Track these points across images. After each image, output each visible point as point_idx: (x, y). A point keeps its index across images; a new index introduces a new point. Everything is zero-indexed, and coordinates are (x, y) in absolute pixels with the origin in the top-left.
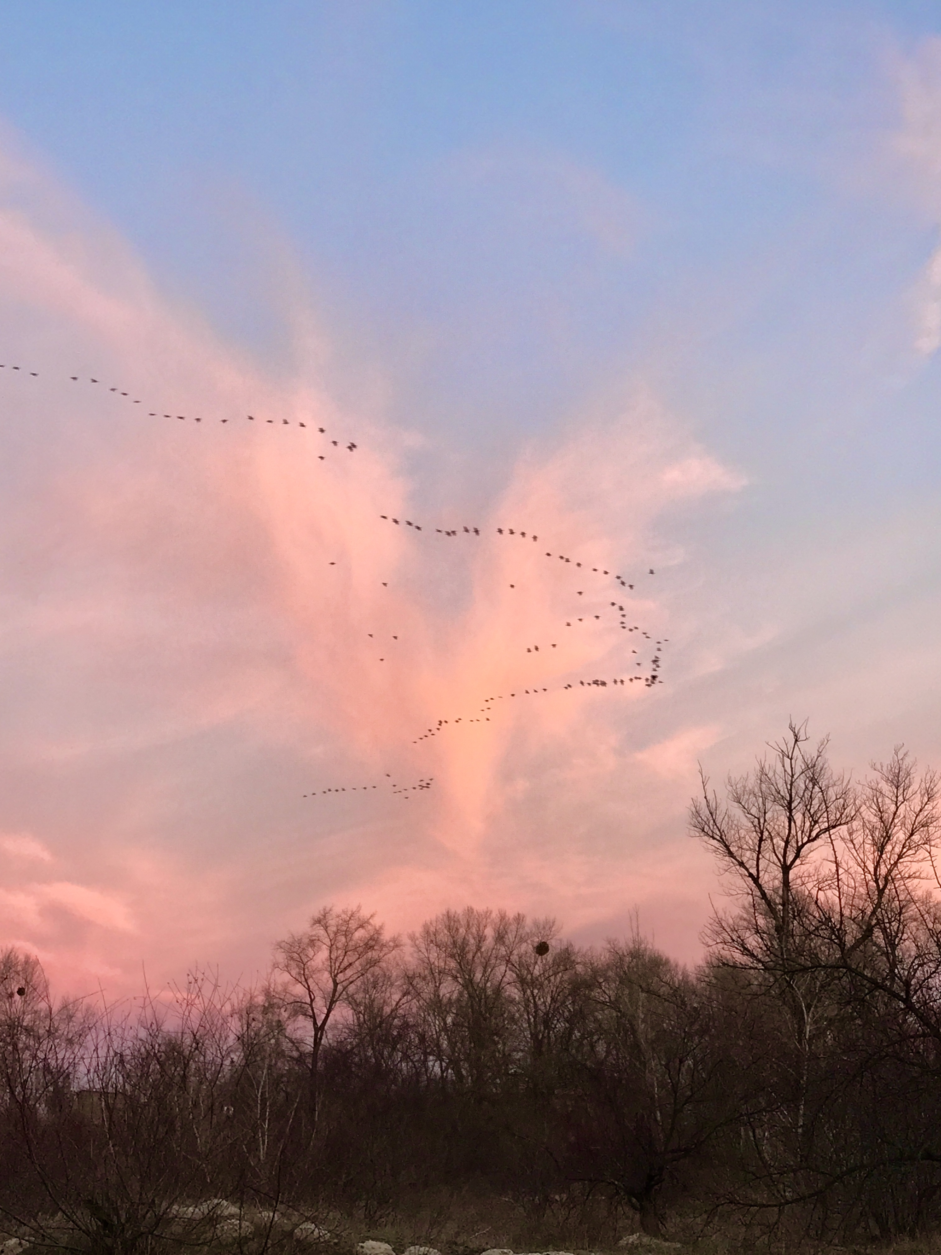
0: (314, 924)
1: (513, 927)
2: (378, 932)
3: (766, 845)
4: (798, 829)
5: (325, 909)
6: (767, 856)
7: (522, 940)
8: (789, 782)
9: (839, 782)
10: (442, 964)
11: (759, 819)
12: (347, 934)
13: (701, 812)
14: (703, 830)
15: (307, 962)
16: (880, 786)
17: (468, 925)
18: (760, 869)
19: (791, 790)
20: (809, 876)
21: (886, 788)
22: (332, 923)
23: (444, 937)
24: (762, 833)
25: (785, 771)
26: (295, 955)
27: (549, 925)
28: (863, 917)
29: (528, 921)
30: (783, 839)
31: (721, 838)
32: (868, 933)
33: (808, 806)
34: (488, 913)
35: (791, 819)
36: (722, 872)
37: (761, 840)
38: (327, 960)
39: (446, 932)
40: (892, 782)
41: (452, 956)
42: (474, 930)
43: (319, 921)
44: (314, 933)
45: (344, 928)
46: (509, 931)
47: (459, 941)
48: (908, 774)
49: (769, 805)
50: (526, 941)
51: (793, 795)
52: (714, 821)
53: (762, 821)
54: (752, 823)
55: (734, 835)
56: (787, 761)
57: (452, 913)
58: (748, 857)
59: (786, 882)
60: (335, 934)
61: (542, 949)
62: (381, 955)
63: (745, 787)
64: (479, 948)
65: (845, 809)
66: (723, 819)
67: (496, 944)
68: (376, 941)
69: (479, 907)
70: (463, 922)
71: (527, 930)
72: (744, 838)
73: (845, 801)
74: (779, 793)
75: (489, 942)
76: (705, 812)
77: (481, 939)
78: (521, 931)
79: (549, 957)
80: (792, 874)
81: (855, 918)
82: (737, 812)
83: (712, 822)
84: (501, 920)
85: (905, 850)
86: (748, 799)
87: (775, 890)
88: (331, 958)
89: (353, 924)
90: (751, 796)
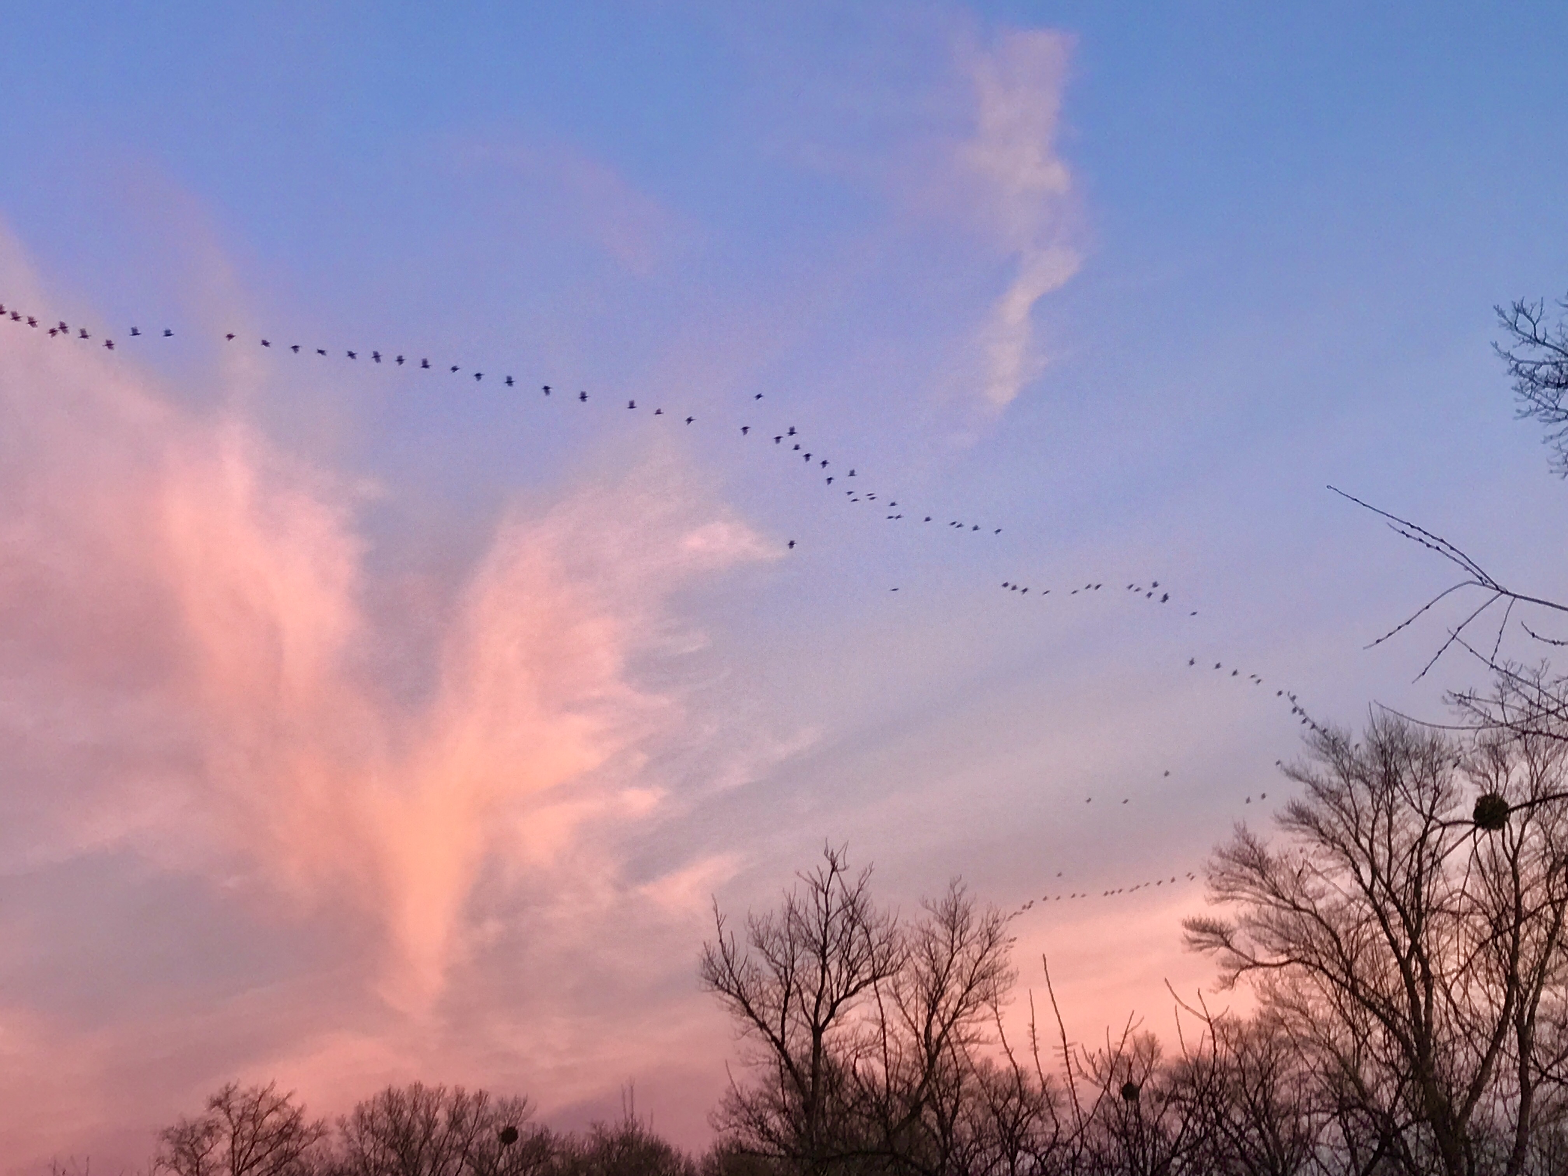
0: (214, 1106)
1: (473, 1109)
2: (296, 1116)
3: (794, 1000)
4: (833, 982)
5: (227, 1088)
6: (795, 1015)
7: (484, 1125)
8: (823, 922)
9: (883, 923)
10: (380, 1158)
11: (786, 969)
12: (255, 1119)
13: (714, 960)
14: (717, 982)
15: (203, 1155)
16: (932, 928)
17: (415, 1106)
18: (786, 1030)
19: (826, 930)
20: (845, 1040)
21: (941, 931)
22: (236, 1104)
23: (383, 1122)
24: (789, 985)
25: (819, 908)
26: (187, 1148)
27: (519, 1105)
28: (909, 1091)
29: (492, 1101)
30: (814, 994)
31: (739, 991)
32: (917, 1109)
33: (845, 950)
34: (440, 1092)
35: (824, 968)
36: (739, 1035)
37: (787, 995)
38: (228, 1152)
39: (385, 1114)
40: (947, 922)
41: (393, 1146)
42: (422, 1113)
43: (218, 1103)
44: (211, 1118)
45: (252, 1112)
46: (467, 1113)
47: (403, 1128)
48: (966, 913)
49: (798, 950)
50: (489, 1126)
51: (828, 938)
52: (731, 971)
53: (789, 971)
54: (778, 973)
55: (755, 989)
56: (821, 896)
57: (394, 1091)
58: (771, 1016)
59: (817, 1047)
60: (241, 1119)
61: (509, 1135)
62: (300, 1146)
63: (769, 928)
64: (428, 1135)
65: (890, 957)
66: (742, 968)
67: (450, 1130)
68: (295, 1128)
69: (430, 1083)
70: (409, 1103)
71: (491, 1112)
72: (767, 991)
73: (890, 945)
74: (811, 935)
75: (442, 1126)
76: (719, 960)
77: (430, 1124)
78: (482, 1114)
79: (518, 1145)
80: (825, 1037)
81: (899, 1093)
82: (759, 960)
83: (727, 972)
84: (457, 1098)
85: (961, 1007)
86: (772, 944)
87: (804, 1058)
88: (233, 1152)
89: (264, 1107)
90: (777, 939)
